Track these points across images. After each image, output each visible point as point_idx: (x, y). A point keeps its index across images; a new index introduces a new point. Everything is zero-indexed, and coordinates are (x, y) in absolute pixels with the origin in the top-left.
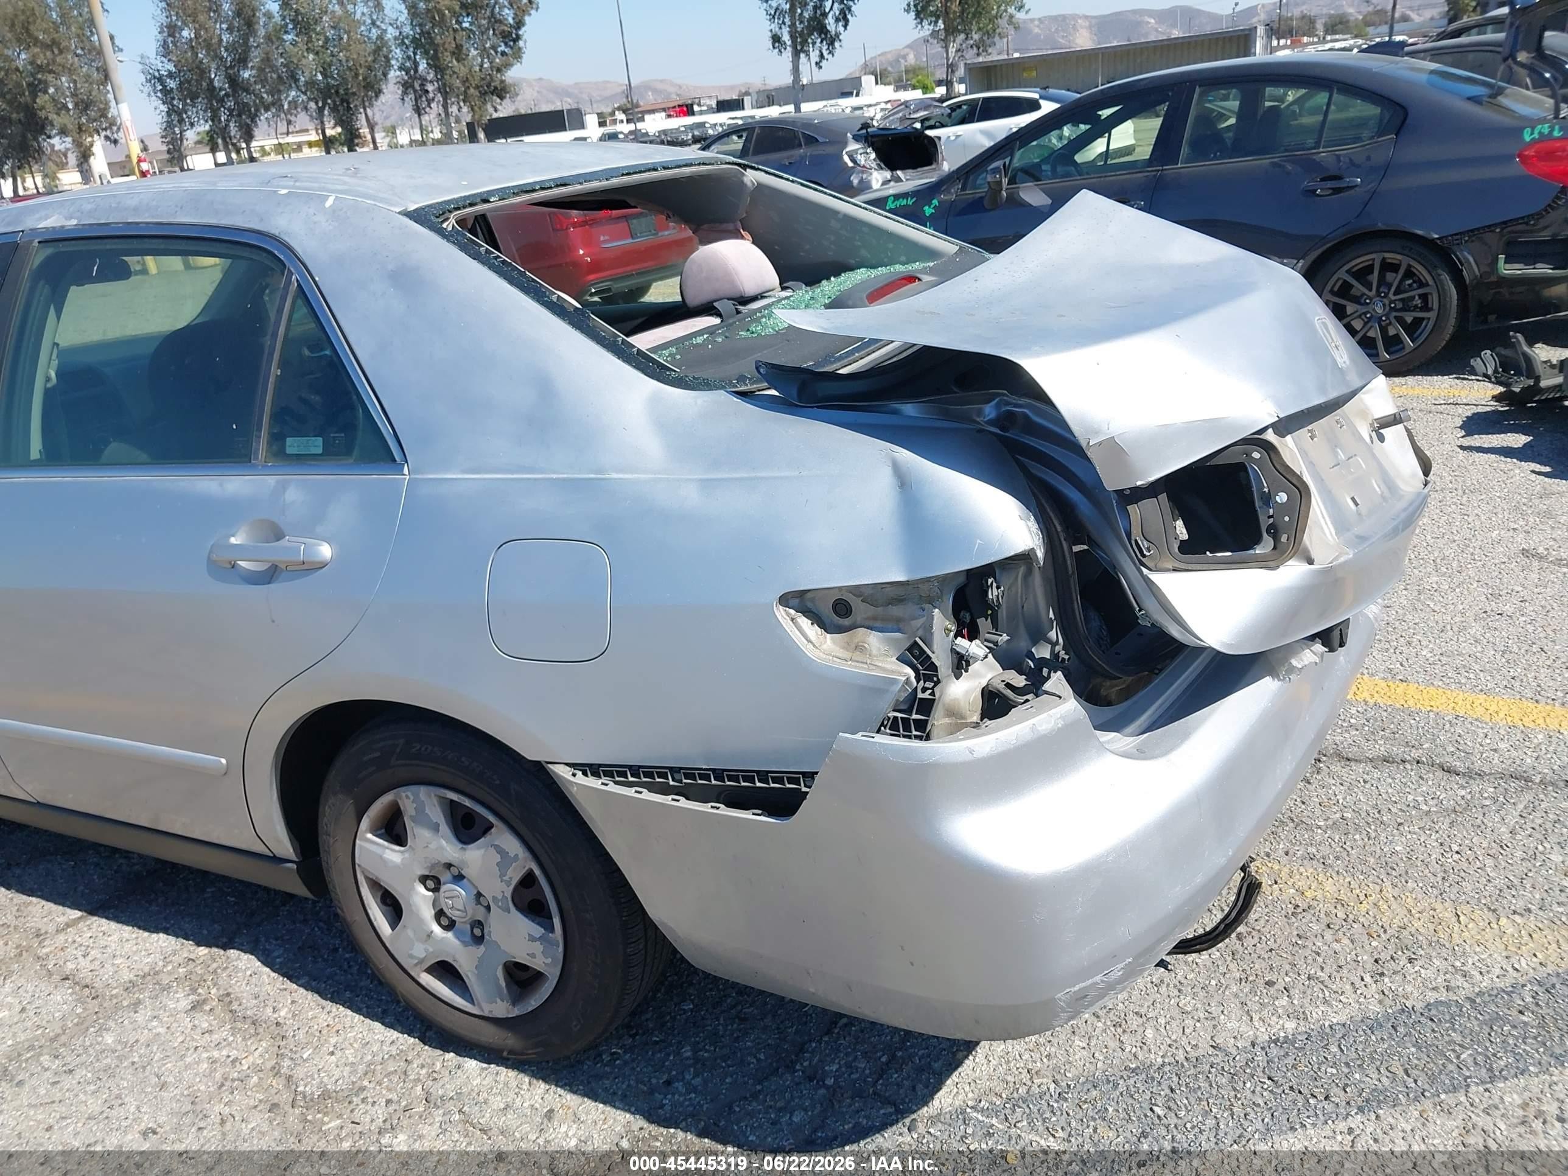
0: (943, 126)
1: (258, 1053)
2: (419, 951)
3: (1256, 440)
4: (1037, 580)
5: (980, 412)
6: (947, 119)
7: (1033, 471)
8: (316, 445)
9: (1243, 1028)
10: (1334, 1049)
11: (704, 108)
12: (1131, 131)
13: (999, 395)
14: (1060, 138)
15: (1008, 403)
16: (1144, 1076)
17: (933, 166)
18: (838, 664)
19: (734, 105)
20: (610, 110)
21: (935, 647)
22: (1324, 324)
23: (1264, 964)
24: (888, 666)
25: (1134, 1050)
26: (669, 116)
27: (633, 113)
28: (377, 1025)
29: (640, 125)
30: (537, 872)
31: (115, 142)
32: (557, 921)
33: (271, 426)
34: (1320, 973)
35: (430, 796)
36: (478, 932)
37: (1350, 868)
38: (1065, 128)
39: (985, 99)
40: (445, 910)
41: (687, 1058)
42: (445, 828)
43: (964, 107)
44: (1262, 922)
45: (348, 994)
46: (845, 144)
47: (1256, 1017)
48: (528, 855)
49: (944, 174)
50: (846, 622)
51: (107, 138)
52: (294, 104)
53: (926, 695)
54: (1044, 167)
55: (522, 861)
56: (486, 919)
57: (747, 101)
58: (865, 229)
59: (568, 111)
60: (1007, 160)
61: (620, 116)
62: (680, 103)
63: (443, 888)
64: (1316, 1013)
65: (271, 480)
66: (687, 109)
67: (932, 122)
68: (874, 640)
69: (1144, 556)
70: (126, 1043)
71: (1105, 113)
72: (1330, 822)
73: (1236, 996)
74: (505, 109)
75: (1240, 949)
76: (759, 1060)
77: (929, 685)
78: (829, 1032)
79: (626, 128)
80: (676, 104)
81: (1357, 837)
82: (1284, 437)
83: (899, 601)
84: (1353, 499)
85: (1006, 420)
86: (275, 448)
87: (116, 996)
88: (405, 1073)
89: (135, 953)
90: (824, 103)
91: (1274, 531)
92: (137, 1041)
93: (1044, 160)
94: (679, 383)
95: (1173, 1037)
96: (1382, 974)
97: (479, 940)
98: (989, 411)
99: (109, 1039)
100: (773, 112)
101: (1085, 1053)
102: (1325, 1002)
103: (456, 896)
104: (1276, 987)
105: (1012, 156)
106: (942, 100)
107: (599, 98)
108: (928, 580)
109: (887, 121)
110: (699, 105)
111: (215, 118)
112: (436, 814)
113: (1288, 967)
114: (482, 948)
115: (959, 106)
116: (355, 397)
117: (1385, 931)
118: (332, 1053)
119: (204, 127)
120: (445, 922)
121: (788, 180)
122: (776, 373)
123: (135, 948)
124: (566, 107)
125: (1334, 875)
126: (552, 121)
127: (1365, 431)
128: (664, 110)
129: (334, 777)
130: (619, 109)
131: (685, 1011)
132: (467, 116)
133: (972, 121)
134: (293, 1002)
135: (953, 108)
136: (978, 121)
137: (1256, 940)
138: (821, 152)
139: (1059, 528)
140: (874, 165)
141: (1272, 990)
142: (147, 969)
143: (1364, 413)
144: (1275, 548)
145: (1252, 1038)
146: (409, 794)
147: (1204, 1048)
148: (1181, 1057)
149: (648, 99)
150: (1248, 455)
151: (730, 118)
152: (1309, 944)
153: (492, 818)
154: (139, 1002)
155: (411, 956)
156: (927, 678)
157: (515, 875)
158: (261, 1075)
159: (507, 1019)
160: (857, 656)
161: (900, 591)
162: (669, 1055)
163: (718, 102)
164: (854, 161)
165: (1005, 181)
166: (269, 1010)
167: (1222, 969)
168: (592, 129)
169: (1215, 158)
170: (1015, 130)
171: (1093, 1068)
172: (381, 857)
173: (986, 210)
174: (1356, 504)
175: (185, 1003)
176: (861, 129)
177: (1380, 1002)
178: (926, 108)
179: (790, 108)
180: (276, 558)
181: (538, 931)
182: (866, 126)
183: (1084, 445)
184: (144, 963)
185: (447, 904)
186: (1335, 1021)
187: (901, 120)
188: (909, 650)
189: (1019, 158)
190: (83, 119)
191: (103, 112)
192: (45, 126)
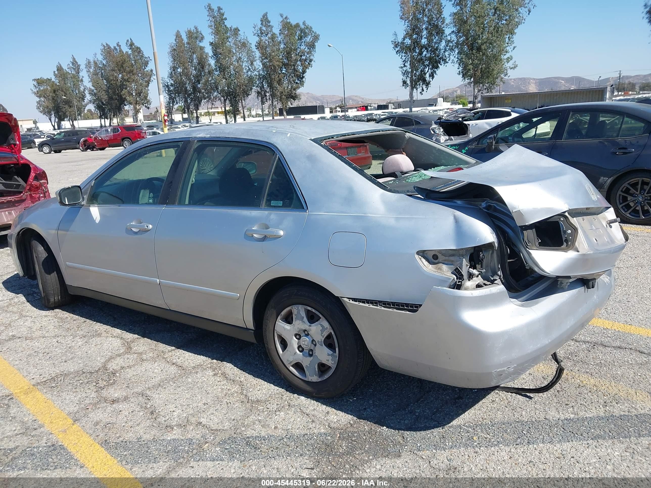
0: (471, 120)
1: (236, 388)
2: (291, 359)
3: (562, 215)
4: (495, 255)
5: (481, 205)
6: (473, 117)
7: (496, 223)
8: (280, 203)
9: (556, 415)
10: (586, 423)
11: (372, 108)
12: (549, 126)
13: (486, 200)
14: (519, 127)
15: (489, 203)
16: (521, 423)
17: (466, 135)
18: (433, 273)
19: (385, 107)
20: (334, 107)
21: (463, 270)
22: (589, 187)
23: (565, 400)
24: (448, 275)
25: (518, 416)
26: (358, 110)
27: (344, 109)
28: (272, 385)
29: (347, 113)
30: (333, 333)
31: (148, 108)
32: (337, 349)
33: (267, 197)
34: (584, 403)
35: (302, 308)
36: (311, 353)
37: (600, 377)
38: (521, 124)
39: (488, 110)
40: (302, 345)
41: (371, 404)
42: (305, 319)
43: (480, 113)
44: (567, 388)
45: (262, 376)
46: (431, 125)
47: (561, 413)
48: (331, 327)
49: (470, 139)
50: (436, 261)
51: (146, 106)
52: (215, 98)
53: (460, 283)
54: (509, 138)
55: (328, 329)
56: (314, 348)
57: (390, 106)
58: (444, 153)
59: (319, 106)
60: (495, 135)
61: (339, 109)
62: (363, 105)
63: (302, 338)
64: (582, 414)
65: (266, 212)
66: (365, 108)
67: (466, 118)
68: (444, 267)
69: (528, 245)
70: (195, 382)
71: (535, 120)
72: (596, 363)
73: (555, 406)
74: (295, 104)
75: (558, 395)
76: (394, 407)
77: (461, 281)
78: (417, 402)
79: (341, 114)
80: (361, 106)
81: (605, 368)
82: (573, 218)
83: (453, 255)
84: (596, 239)
85: (489, 207)
86: (267, 203)
87: (190, 370)
88: (282, 398)
89: (194, 359)
90: (422, 108)
91: (567, 241)
92: (198, 381)
93: (510, 135)
94: (390, 191)
95: (532, 415)
96: (606, 406)
97: (311, 355)
98: (484, 205)
99: (190, 380)
100: (400, 111)
101: (501, 416)
102: (585, 411)
103: (306, 341)
104: (569, 406)
105: (497, 133)
106: (470, 110)
107: (330, 102)
108: (462, 249)
109: (448, 117)
110: (370, 106)
111: (186, 101)
112: (303, 314)
113: (574, 401)
114: (312, 358)
115: (478, 113)
116: (293, 190)
117: (610, 395)
118: (259, 391)
119: (181, 104)
120: (301, 349)
121: (420, 137)
122: (420, 190)
123: (194, 358)
124: (318, 105)
125: (594, 378)
126: (312, 110)
127: (604, 224)
128: (356, 108)
129: (272, 303)
130: (338, 106)
131: (370, 392)
132: (279, 106)
133: (483, 119)
134: (245, 377)
135: (475, 113)
136: (485, 119)
137: (564, 393)
138: (421, 128)
139: (503, 240)
140: (442, 134)
141: (567, 406)
142: (198, 364)
143: (605, 218)
144: (567, 246)
145: (559, 418)
146: (296, 307)
147: (542, 418)
148: (534, 420)
149: (350, 103)
150: (560, 219)
151: (383, 112)
152: (582, 396)
153: (321, 316)
154: (197, 372)
155: (288, 360)
156: (460, 279)
157: (326, 334)
158: (237, 394)
159: (317, 382)
160: (439, 271)
161: (454, 252)
162: (365, 402)
163: (378, 106)
164: (434, 132)
165: (494, 142)
166: (238, 378)
167: (551, 399)
168: (327, 114)
169: (577, 138)
170: (500, 123)
171: (504, 420)
172: (284, 327)
173: (486, 152)
174: (597, 241)
175: (211, 374)
176: (438, 120)
177: (604, 413)
178: (464, 113)
179: (408, 109)
180: (266, 234)
181: (331, 352)
182: (440, 119)
183: (511, 211)
184: (198, 362)
185: (302, 343)
186: (588, 416)
187: (454, 117)
188: (455, 270)
189: (500, 134)
190: (138, 99)
191: (146, 97)
192: (124, 101)
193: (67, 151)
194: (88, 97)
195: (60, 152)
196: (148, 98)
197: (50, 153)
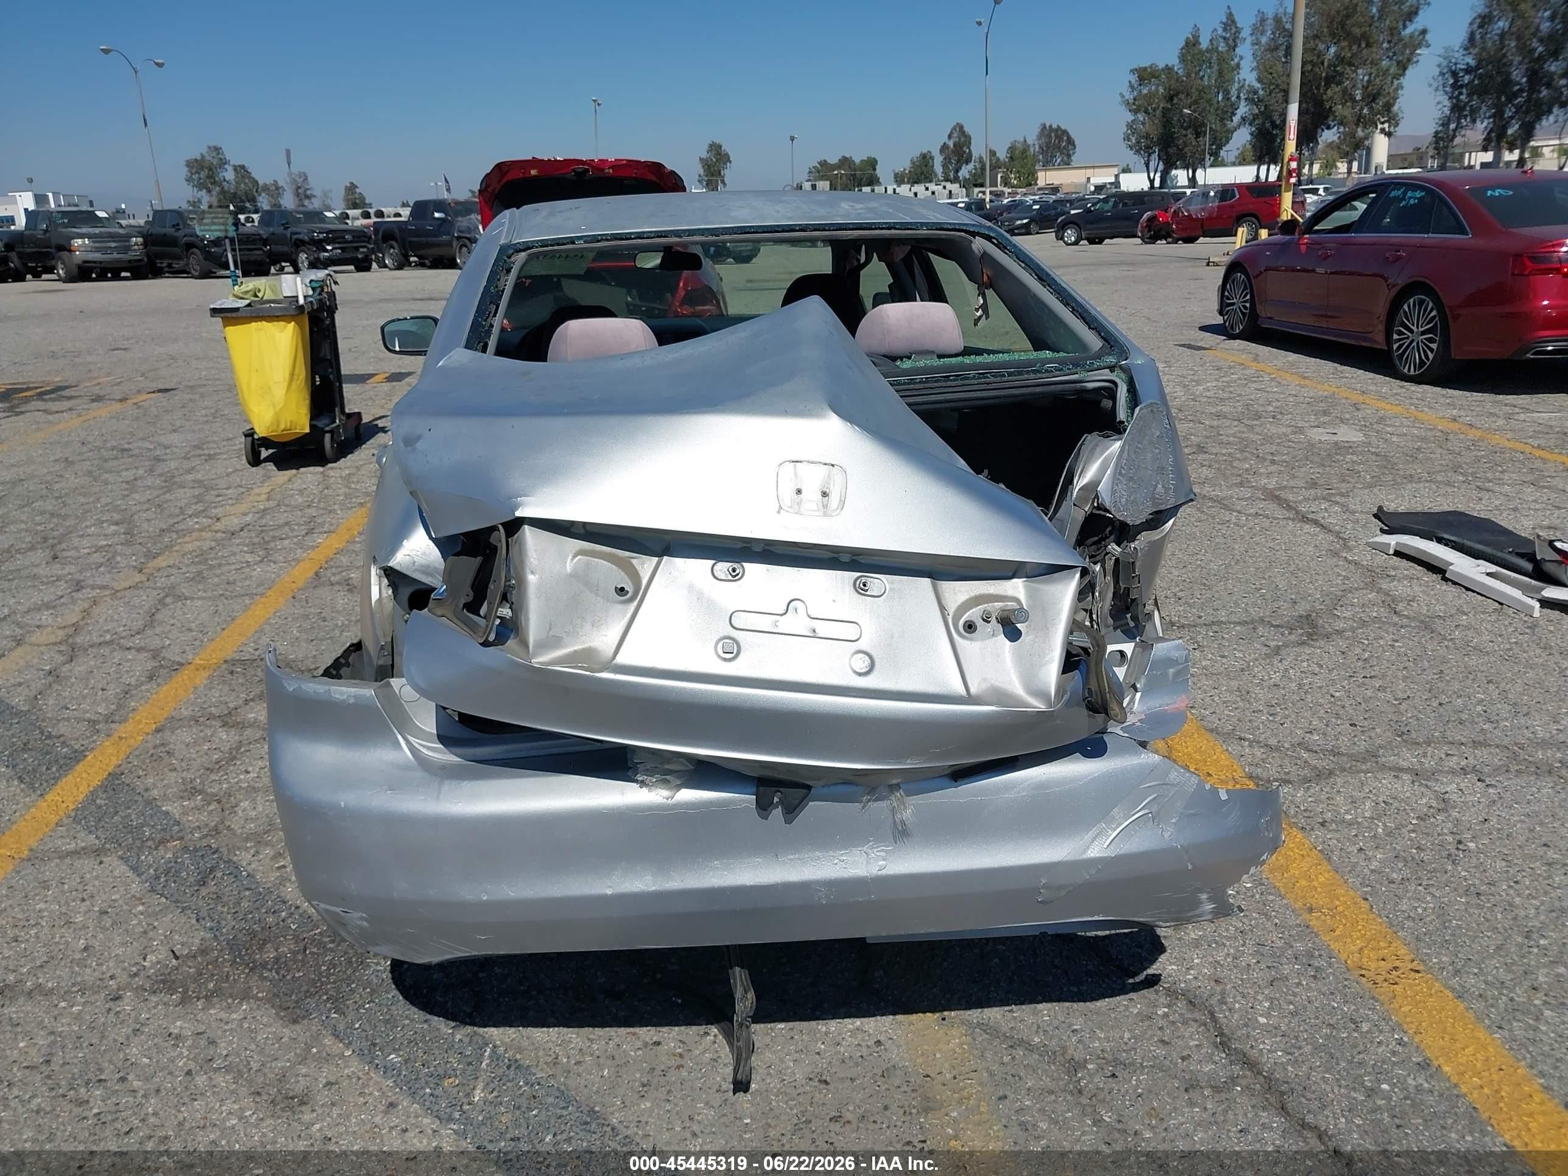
111: (1498, 115)
190: (1365, 111)
191: (1388, 107)
192: (1327, 118)
193: (1115, 240)
194: (1243, 110)
195: (1100, 242)
196: (1395, 108)
197: (1076, 243)
